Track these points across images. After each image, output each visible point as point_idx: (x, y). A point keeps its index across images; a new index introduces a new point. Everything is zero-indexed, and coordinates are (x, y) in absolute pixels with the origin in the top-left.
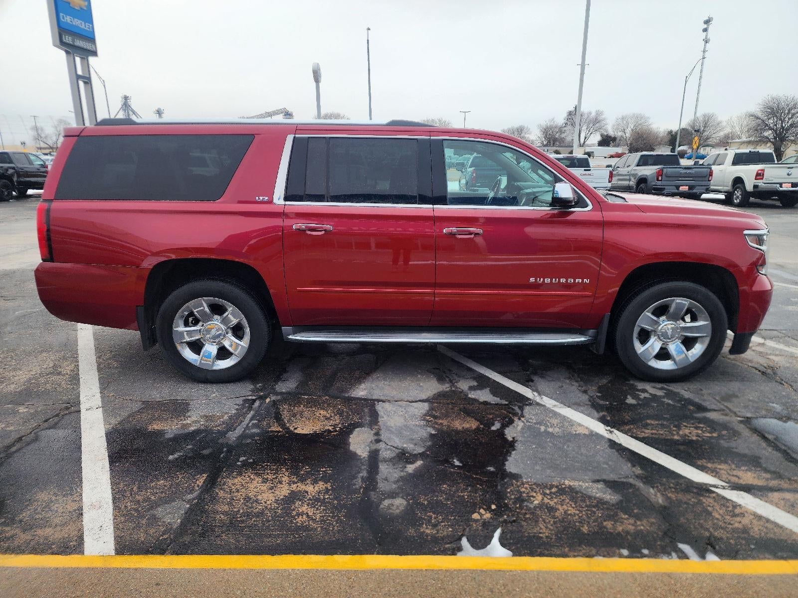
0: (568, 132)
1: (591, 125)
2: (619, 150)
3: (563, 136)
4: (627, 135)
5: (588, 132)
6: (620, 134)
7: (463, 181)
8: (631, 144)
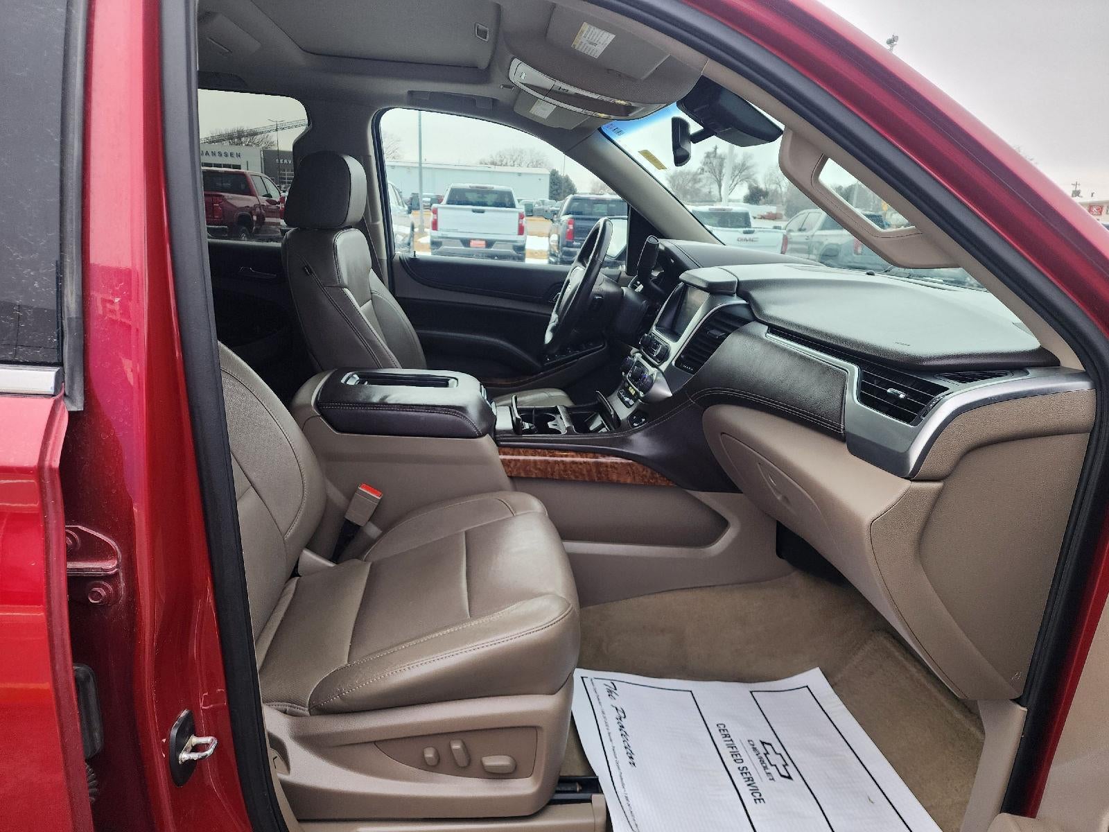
0: (704, 181)
1: (737, 172)
2: (773, 209)
3: (697, 186)
4: (783, 189)
5: (731, 182)
6: (773, 187)
7: (555, 237)
8: (788, 201)
